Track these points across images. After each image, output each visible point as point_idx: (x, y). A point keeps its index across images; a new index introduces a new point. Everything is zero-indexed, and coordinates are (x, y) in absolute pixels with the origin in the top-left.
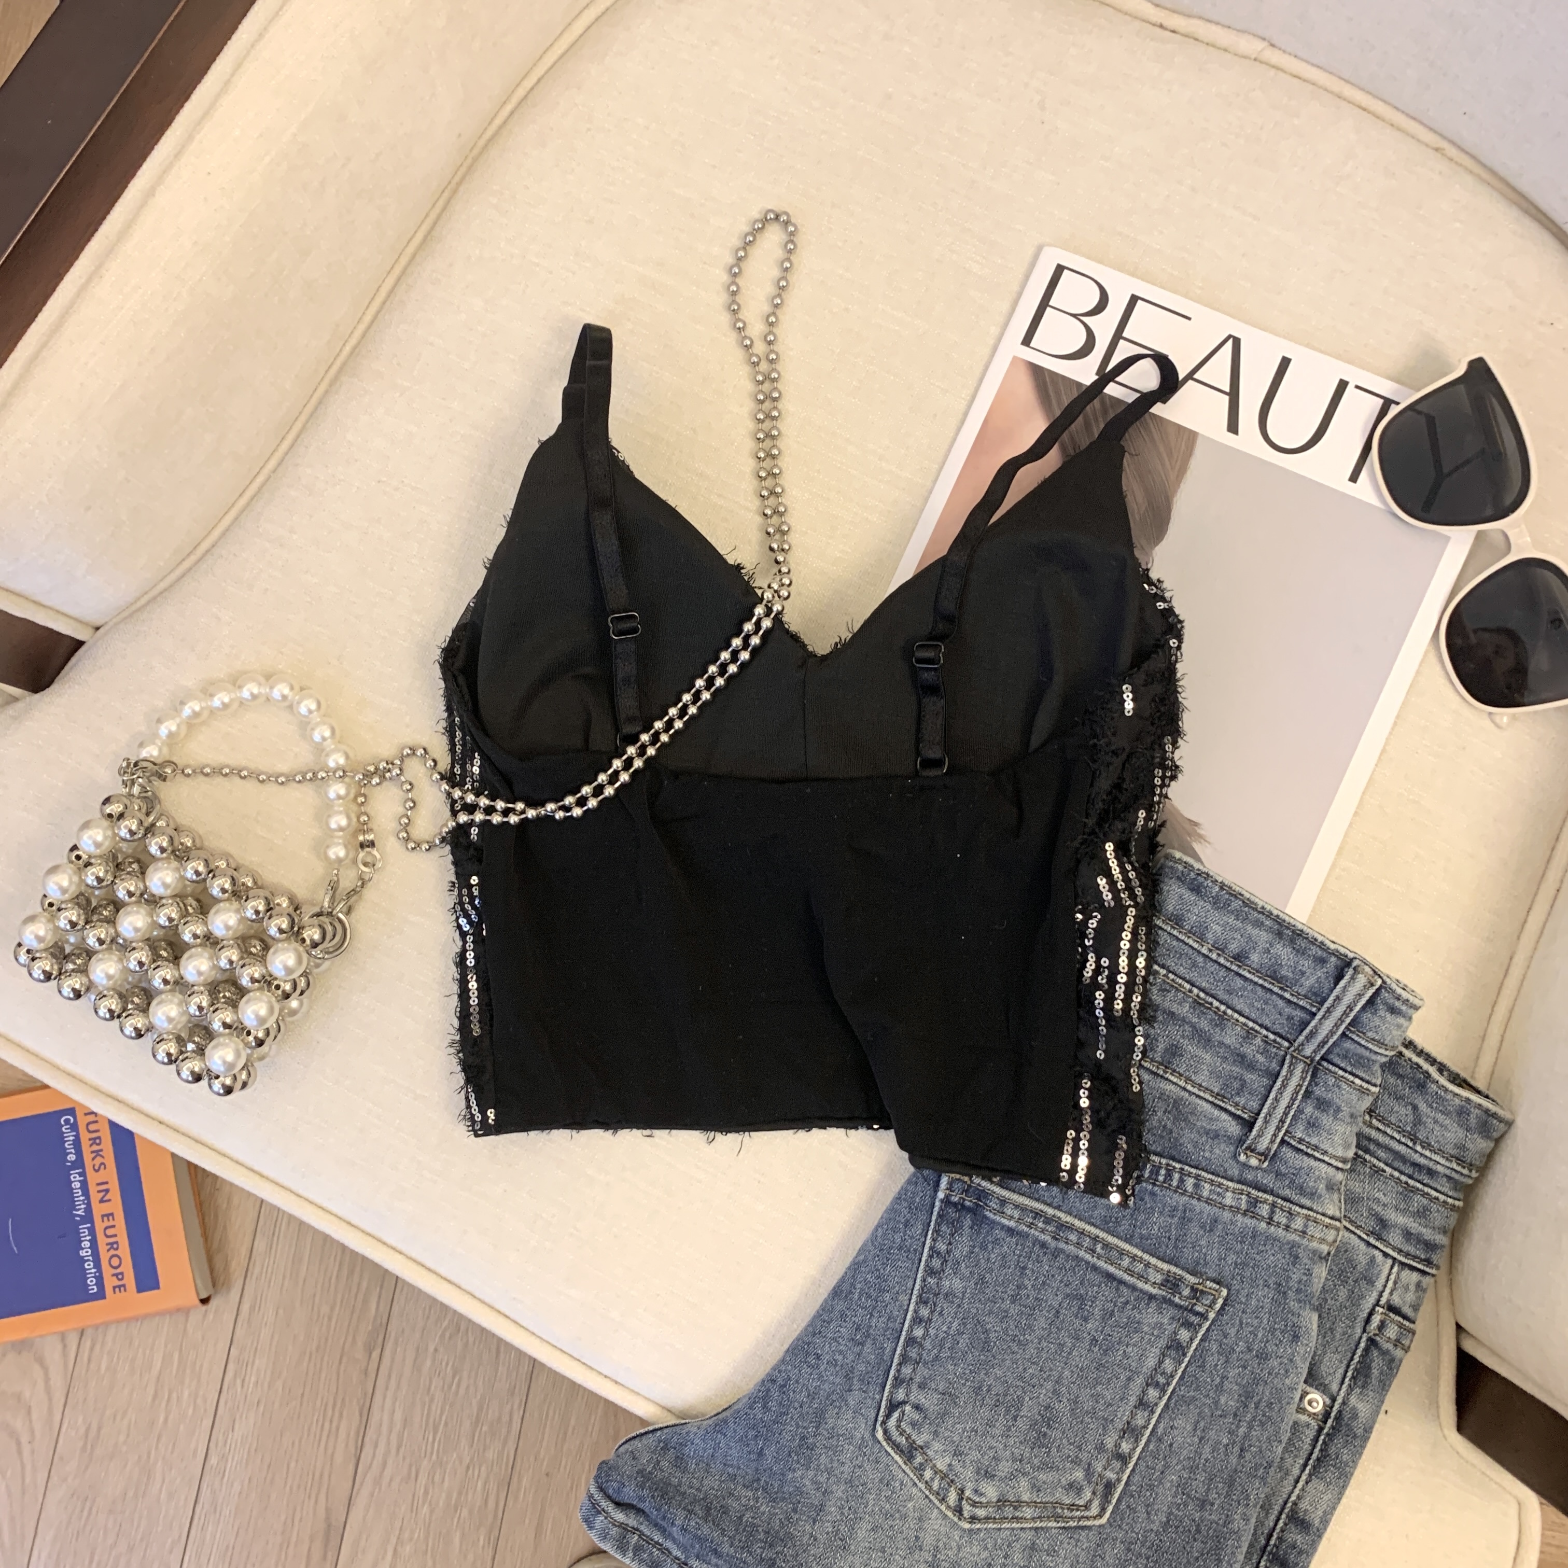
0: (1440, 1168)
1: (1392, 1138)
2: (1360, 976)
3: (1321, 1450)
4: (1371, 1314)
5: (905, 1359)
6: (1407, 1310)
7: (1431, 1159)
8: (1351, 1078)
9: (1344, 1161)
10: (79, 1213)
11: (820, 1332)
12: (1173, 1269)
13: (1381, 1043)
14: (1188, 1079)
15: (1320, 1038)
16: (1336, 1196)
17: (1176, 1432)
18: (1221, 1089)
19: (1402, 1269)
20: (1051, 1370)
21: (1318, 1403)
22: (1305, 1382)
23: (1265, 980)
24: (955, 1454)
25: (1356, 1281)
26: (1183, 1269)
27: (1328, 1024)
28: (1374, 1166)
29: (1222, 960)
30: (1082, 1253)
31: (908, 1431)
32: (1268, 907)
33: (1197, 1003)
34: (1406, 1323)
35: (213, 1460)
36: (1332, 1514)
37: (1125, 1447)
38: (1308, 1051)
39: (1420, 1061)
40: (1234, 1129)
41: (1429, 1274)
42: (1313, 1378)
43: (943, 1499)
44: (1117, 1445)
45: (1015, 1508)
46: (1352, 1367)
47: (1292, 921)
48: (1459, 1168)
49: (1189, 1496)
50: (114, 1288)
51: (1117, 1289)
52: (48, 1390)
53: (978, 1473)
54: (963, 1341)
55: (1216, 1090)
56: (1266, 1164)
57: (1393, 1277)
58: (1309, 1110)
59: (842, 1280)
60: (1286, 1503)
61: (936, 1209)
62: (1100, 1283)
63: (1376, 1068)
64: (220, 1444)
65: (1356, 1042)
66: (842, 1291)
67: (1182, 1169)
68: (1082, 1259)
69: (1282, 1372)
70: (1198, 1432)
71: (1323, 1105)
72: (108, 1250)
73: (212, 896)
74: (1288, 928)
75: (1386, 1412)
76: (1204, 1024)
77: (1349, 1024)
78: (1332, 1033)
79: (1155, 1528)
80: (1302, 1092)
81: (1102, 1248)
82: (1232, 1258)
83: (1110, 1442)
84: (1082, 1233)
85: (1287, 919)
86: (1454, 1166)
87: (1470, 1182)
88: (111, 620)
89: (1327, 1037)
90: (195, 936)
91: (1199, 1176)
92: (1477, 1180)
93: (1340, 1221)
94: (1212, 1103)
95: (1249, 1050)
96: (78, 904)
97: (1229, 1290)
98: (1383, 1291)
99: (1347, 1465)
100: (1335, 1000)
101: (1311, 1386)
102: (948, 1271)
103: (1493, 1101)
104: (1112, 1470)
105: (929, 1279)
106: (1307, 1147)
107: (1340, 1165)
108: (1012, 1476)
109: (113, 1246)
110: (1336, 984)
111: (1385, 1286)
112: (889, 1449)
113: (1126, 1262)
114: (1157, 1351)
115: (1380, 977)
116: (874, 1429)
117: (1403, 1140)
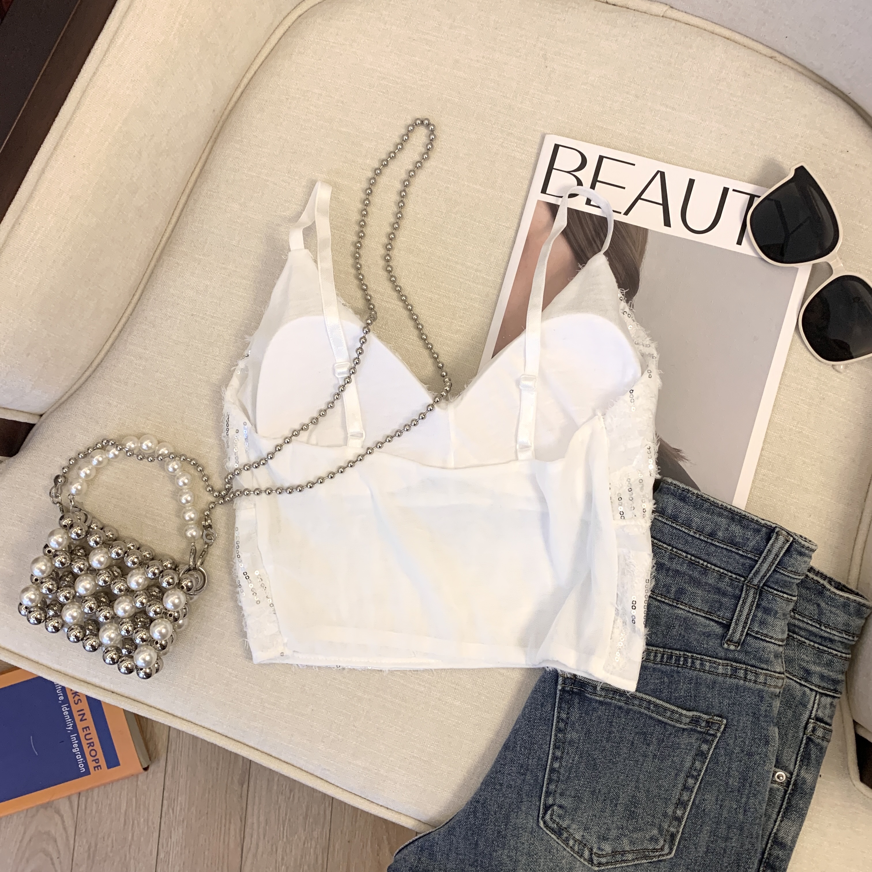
0: (836, 638)
1: (808, 623)
2: (780, 537)
3: (787, 803)
4: (807, 723)
5: (550, 780)
6: (826, 719)
7: (831, 633)
8: (781, 594)
9: (782, 641)
10: (69, 728)
11: (500, 771)
12: (695, 713)
13: (796, 573)
14: (690, 606)
15: (762, 574)
16: (780, 660)
17: (707, 802)
18: (709, 609)
19: (821, 697)
20: (633, 775)
21: (783, 777)
22: (775, 766)
23: (728, 546)
24: (585, 829)
25: (796, 706)
26: (701, 712)
27: (765, 566)
28: (799, 640)
29: (702, 538)
30: (642, 710)
31: (557, 820)
32: (725, 505)
33: (691, 563)
34: (827, 727)
35: (162, 855)
36: (797, 837)
37: (679, 813)
38: (756, 582)
39: (819, 579)
40: (718, 630)
41: (836, 697)
42: (779, 765)
43: (581, 856)
44: (674, 812)
45: (622, 855)
46: (799, 755)
47: (739, 510)
48: (847, 637)
49: (717, 836)
50: (95, 767)
51: (665, 728)
52: (65, 829)
53: (599, 838)
54: (582, 766)
55: (706, 610)
56: (739, 647)
57: (817, 701)
58: (760, 614)
59: (509, 740)
60: (770, 834)
61: (558, 695)
62: (655, 725)
63: (795, 587)
64: (165, 846)
65: (782, 574)
66: (509, 746)
67: (692, 656)
68: (643, 713)
69: (762, 762)
70: (719, 802)
71: (767, 611)
72: (88, 747)
73: (128, 566)
74: (737, 515)
75: (820, 776)
76: (696, 574)
77: (777, 564)
78: (768, 570)
79: (701, 855)
80: (755, 605)
81: (654, 707)
82: (726, 701)
83: (670, 811)
84: (641, 699)
85: (736, 510)
86: (845, 636)
87: (854, 643)
88: (48, 410)
89: (766, 573)
90: (121, 590)
91: (703, 658)
92: (857, 642)
93: (784, 674)
94: (704, 617)
95: (722, 585)
96: (51, 578)
97: (727, 720)
98: (812, 710)
99: (802, 809)
100: (768, 552)
101: (778, 768)
102: (569, 729)
103: (861, 596)
104: (673, 827)
105: (559, 735)
106: (762, 636)
107: (781, 643)
108: (618, 838)
109: (91, 744)
110: (767, 543)
111: (813, 707)
112: (548, 832)
113: (668, 714)
114: (691, 758)
115: (792, 536)
116: (538, 821)
117: (814, 624)
